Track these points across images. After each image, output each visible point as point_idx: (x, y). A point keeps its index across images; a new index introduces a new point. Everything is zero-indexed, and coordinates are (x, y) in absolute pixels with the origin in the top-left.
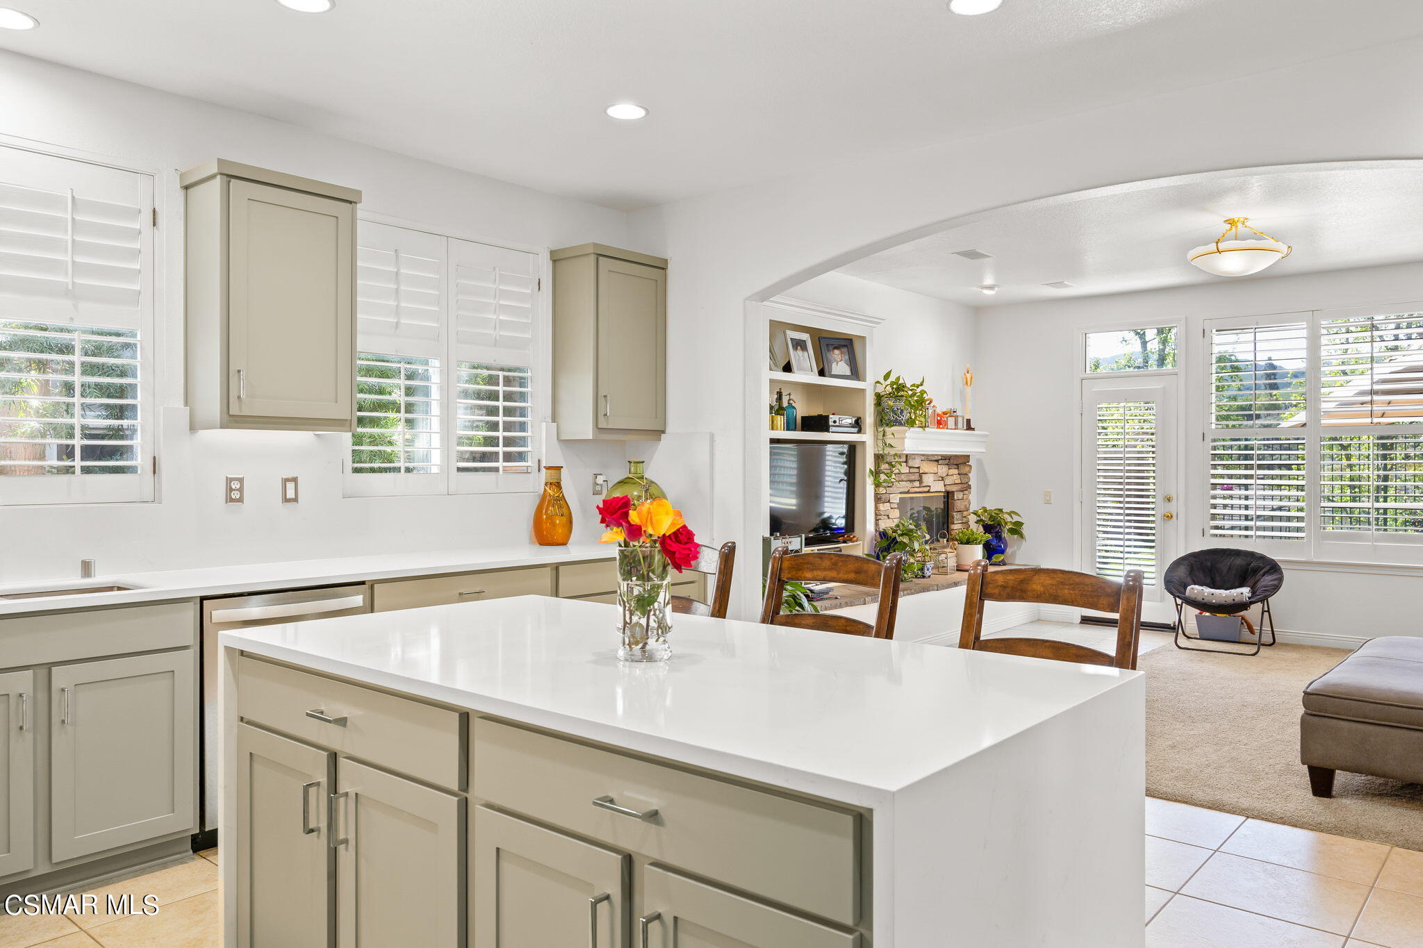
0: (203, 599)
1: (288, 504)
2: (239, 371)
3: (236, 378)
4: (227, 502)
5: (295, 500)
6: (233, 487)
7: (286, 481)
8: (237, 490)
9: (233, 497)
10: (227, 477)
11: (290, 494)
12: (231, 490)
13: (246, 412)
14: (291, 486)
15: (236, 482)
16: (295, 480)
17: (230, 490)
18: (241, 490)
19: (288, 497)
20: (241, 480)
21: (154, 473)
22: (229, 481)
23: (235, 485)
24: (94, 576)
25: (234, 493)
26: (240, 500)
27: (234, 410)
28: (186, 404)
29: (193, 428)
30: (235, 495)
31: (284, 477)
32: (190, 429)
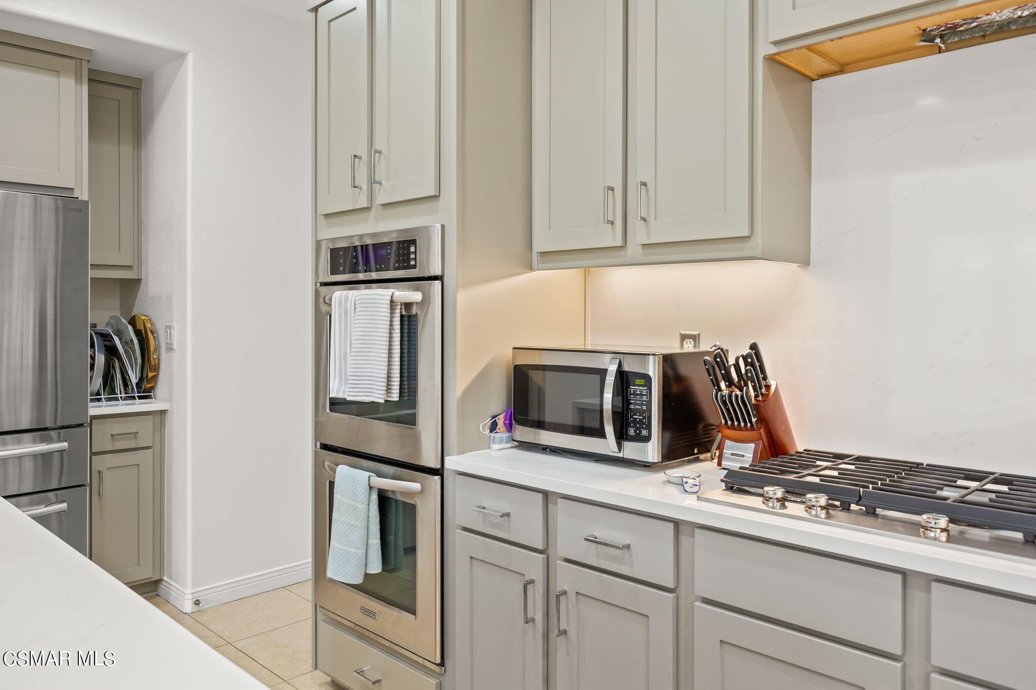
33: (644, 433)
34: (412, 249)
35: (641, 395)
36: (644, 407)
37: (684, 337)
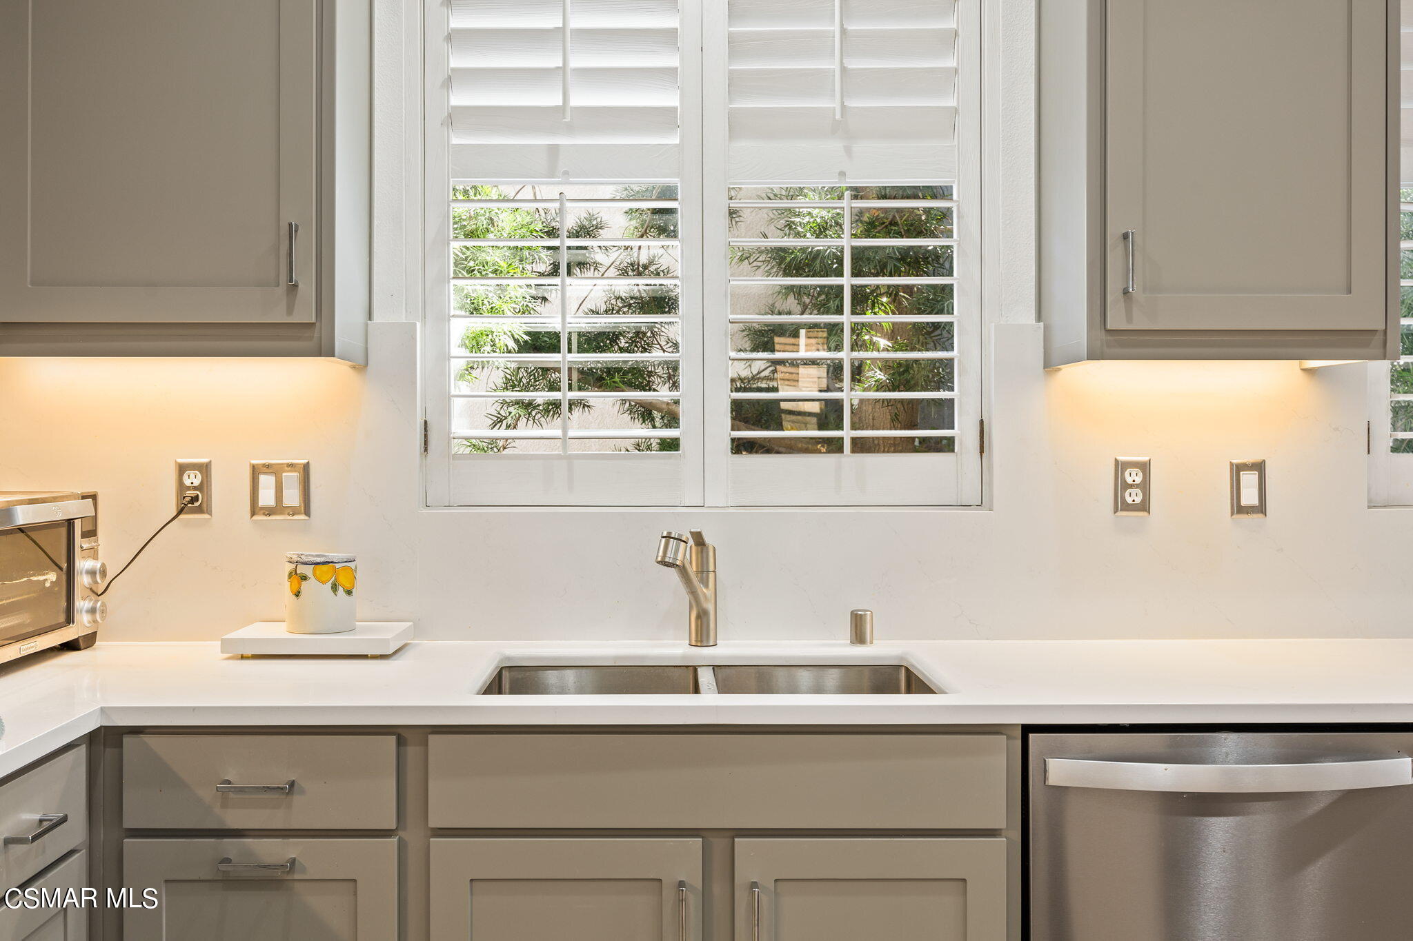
0: (1027, 729)
1: (1243, 518)
2: (1125, 236)
3: (1120, 249)
4: (1116, 511)
5: (1261, 508)
6: (1129, 480)
7: (1237, 469)
8: (1137, 486)
9: (1129, 500)
10: (1117, 461)
11: (1249, 496)
12: (1127, 486)
13: (1140, 323)
14: (1249, 480)
15: (1134, 471)
16: (1259, 467)
17: (1121, 486)
18: (1145, 486)
19: (1244, 502)
20: (1145, 467)
21: (982, 451)
22: (1120, 467)
23: (1134, 476)
24: (871, 643)
25: (1131, 493)
26: (1142, 507)
27: (1116, 320)
28: (1039, 317)
29: (1050, 364)
30: (1133, 496)
31: (1235, 461)
32: (1045, 367)
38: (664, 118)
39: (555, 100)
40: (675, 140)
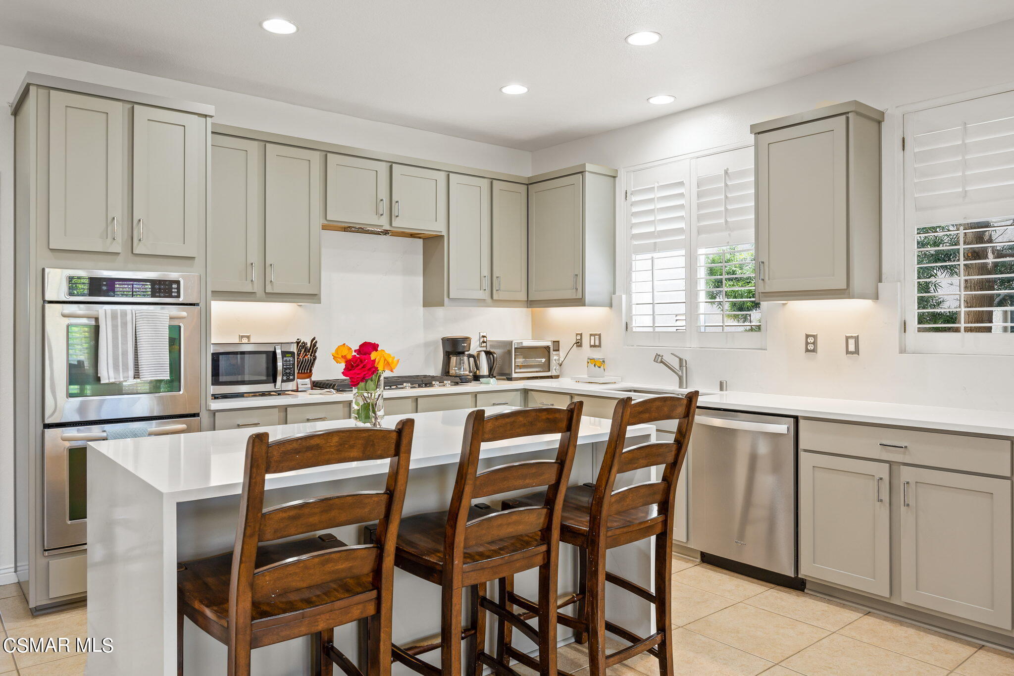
1: (850, 355)
4: (806, 352)
5: (856, 352)
7: (848, 338)
9: (809, 348)
11: (852, 348)
13: (768, 289)
14: (852, 342)
16: (856, 338)
17: (808, 343)
18: (814, 343)
19: (850, 350)
20: (814, 336)
22: (807, 336)
23: (811, 340)
24: (726, 391)
25: (811, 345)
26: (814, 351)
31: (847, 335)
33: (291, 377)
34: (175, 286)
35: (290, 361)
36: (291, 366)
37: (242, 337)
38: (680, 231)
39: (653, 219)
40: (683, 237)
